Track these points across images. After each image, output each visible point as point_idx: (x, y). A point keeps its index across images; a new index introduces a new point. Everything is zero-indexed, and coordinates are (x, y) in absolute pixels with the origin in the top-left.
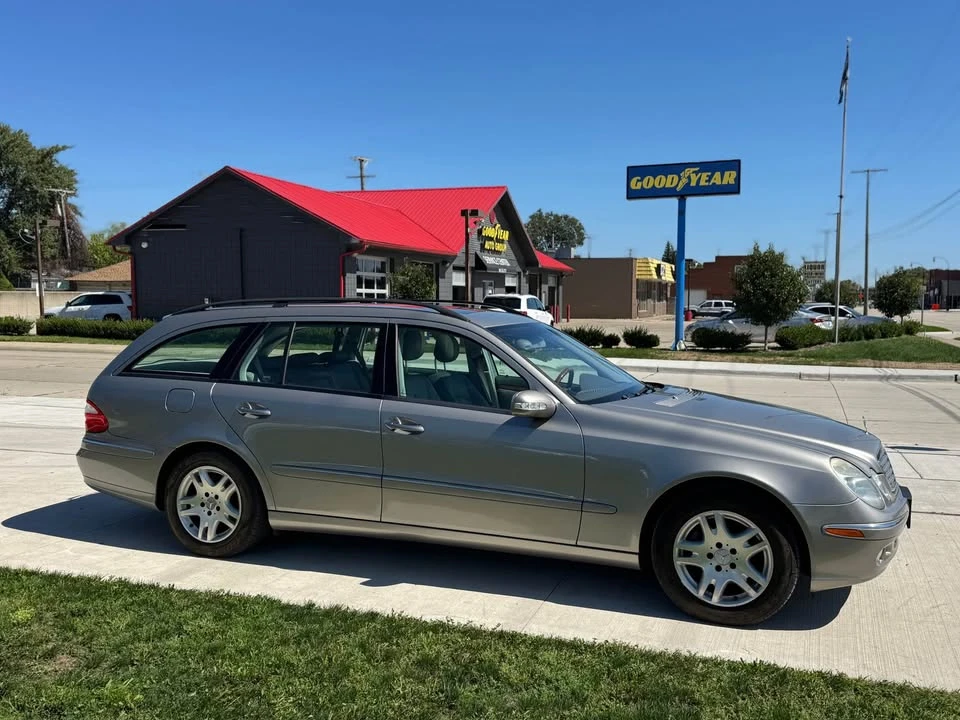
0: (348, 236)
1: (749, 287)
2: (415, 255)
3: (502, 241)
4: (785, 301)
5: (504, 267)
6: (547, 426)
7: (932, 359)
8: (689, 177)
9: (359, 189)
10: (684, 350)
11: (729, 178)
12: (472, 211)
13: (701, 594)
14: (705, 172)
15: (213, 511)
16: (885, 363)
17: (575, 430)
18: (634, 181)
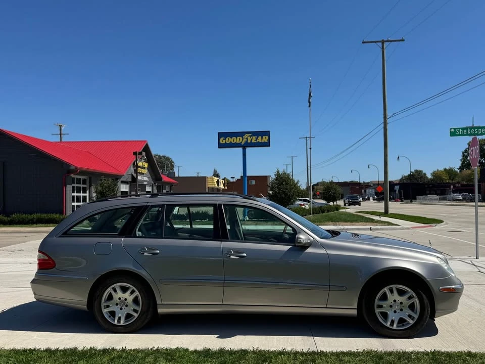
0: (68, 165)
1: (277, 190)
2: (107, 176)
3: (144, 168)
4: (293, 196)
5: (146, 181)
6: (309, 250)
7: (356, 221)
8: (247, 138)
9: (59, 141)
10: (248, 220)
11: (265, 139)
12: (139, 152)
13: (388, 325)
14: (254, 136)
15: (123, 308)
16: (337, 223)
17: (323, 251)
18: (222, 139)
